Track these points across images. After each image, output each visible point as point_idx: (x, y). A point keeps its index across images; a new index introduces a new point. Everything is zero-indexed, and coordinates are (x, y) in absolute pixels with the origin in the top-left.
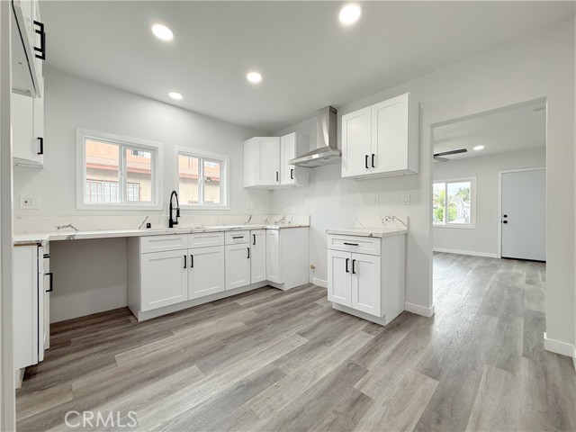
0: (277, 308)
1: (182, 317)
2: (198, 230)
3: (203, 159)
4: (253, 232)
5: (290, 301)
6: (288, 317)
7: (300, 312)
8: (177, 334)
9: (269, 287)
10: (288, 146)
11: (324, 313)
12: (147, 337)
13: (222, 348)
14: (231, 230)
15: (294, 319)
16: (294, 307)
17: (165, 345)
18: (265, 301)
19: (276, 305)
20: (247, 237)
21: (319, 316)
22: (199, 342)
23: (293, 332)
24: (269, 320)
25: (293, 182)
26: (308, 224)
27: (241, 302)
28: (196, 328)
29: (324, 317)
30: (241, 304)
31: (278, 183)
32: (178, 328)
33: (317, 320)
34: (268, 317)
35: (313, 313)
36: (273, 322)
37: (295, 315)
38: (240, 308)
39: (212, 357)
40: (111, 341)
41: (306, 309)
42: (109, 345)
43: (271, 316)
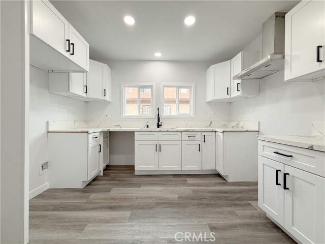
0: (210, 195)
1: (153, 179)
2: (172, 130)
3: (178, 88)
4: (204, 133)
5: (226, 192)
6: (214, 205)
7: (228, 206)
8: (143, 188)
9: (219, 175)
10: (236, 65)
11: (252, 217)
12: (130, 184)
13: (152, 208)
14: (186, 131)
15: (218, 210)
16: (226, 199)
17: (132, 192)
18: (206, 185)
19: (212, 192)
20: (199, 136)
21: (244, 217)
22: (146, 198)
23: (206, 222)
24: (196, 202)
25: (239, 93)
26: (257, 129)
27: (190, 181)
28: (152, 188)
29: (248, 221)
30: (188, 182)
31: (228, 97)
32: (146, 184)
33: (238, 221)
34: (198, 199)
35: (240, 211)
36: (198, 205)
37: (221, 206)
38: (185, 184)
39: (141, 211)
40: (119, 180)
41: (236, 205)
42: (117, 182)
43: (201, 199)
